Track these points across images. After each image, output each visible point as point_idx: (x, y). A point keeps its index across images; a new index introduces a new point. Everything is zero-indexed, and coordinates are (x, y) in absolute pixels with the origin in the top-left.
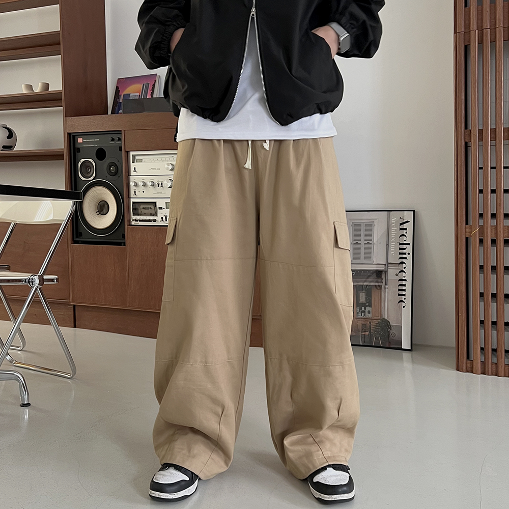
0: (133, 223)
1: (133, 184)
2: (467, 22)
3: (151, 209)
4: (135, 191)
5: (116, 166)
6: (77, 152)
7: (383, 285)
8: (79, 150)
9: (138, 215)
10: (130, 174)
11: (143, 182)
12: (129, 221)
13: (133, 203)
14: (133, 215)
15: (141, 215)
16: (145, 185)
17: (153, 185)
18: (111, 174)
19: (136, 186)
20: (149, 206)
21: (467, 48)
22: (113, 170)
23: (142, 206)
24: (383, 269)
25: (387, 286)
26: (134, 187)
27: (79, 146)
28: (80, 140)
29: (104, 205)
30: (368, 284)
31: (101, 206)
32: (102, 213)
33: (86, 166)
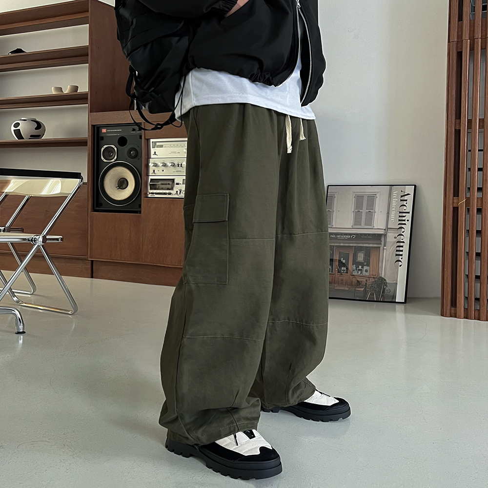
0: (149, 196)
1: (153, 165)
3: (169, 184)
4: (154, 171)
5: (136, 150)
6: (101, 140)
7: (382, 246)
8: (102, 138)
9: (155, 189)
10: (150, 157)
11: (163, 163)
12: (146, 194)
13: (151, 180)
14: (150, 189)
15: (158, 189)
16: (165, 165)
18: (131, 157)
19: (155, 166)
20: (167, 182)
22: (133, 154)
24: (382, 233)
25: (385, 248)
26: (154, 168)
27: (103, 135)
28: (104, 131)
29: (123, 182)
30: (367, 245)
31: (120, 182)
32: (121, 188)
33: (109, 151)
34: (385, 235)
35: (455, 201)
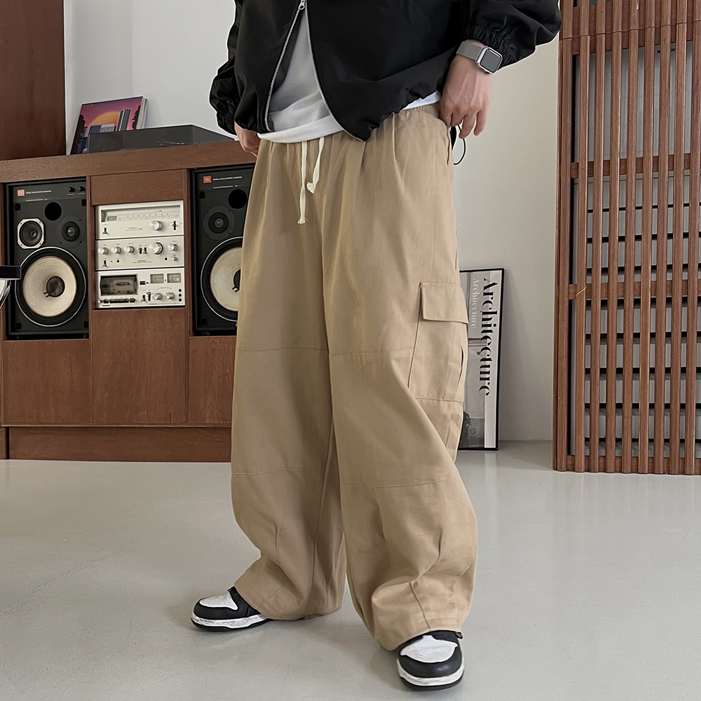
0: (101, 306)
1: (103, 251)
2: (576, 26)
3: (128, 284)
4: (105, 262)
5: (76, 226)
6: (16, 209)
8: (18, 207)
9: (109, 294)
10: (98, 237)
11: (117, 248)
12: (95, 303)
13: (102, 277)
14: (102, 295)
15: (113, 294)
16: (120, 251)
17: (133, 251)
18: (68, 238)
19: (106, 254)
20: (126, 281)
21: (575, 59)
22: (71, 233)
23: (115, 282)
26: (105, 256)
27: (19, 201)
28: (21, 193)
29: (57, 283)
31: (51, 284)
32: (52, 294)
33: (30, 229)
35: (571, 291)
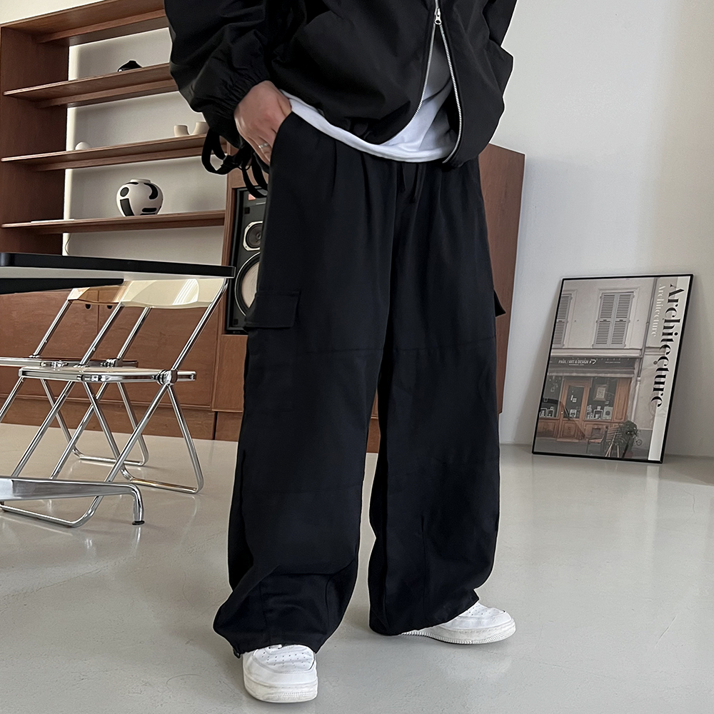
6: (246, 213)
7: (634, 377)
8: (248, 210)
24: (638, 355)
25: (639, 378)
30: (613, 375)
34: (641, 359)
